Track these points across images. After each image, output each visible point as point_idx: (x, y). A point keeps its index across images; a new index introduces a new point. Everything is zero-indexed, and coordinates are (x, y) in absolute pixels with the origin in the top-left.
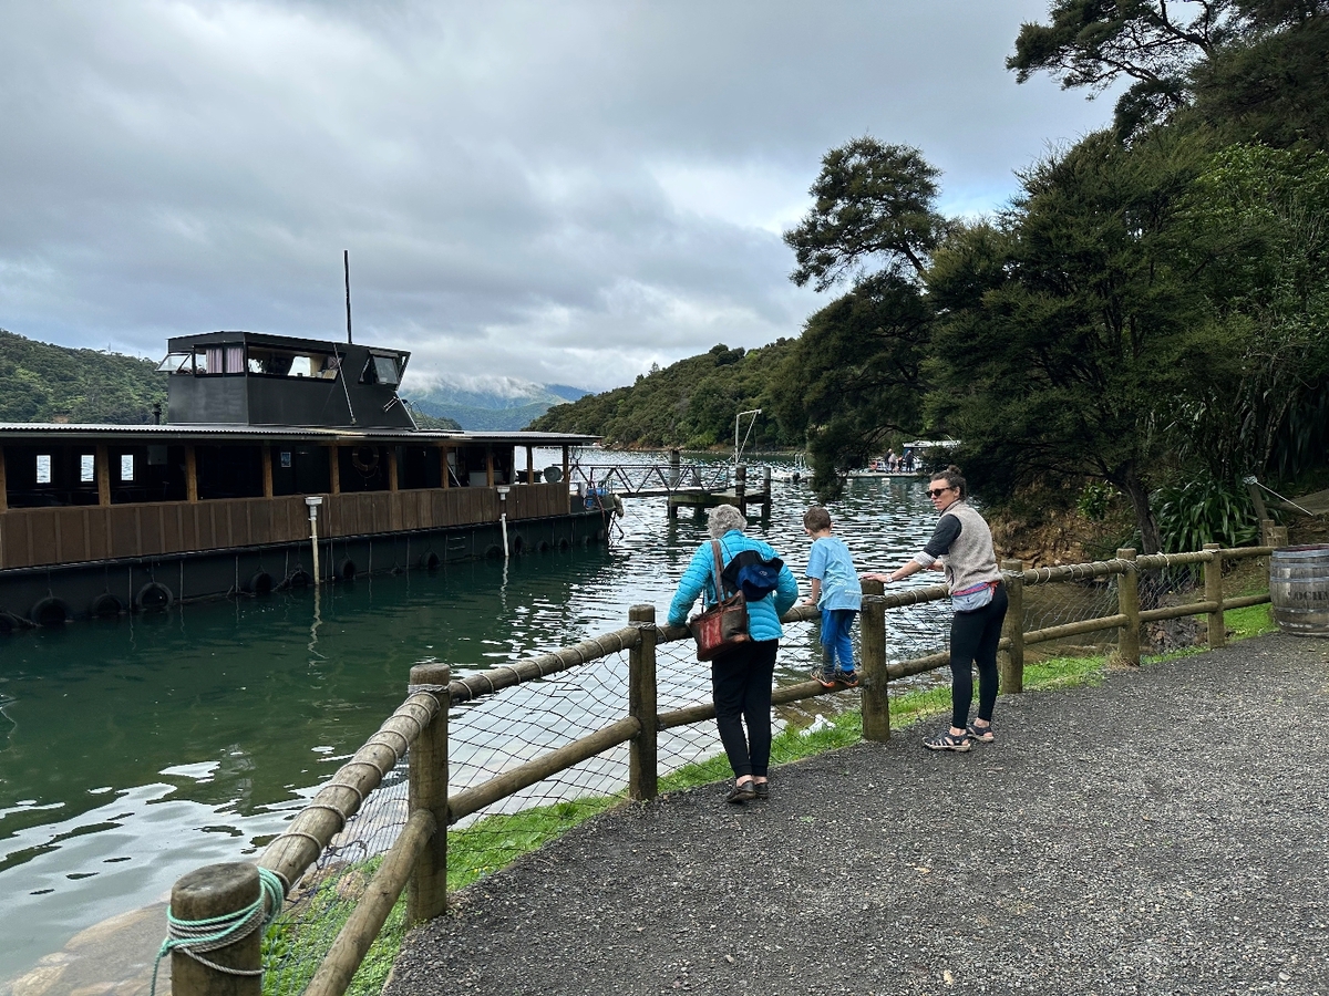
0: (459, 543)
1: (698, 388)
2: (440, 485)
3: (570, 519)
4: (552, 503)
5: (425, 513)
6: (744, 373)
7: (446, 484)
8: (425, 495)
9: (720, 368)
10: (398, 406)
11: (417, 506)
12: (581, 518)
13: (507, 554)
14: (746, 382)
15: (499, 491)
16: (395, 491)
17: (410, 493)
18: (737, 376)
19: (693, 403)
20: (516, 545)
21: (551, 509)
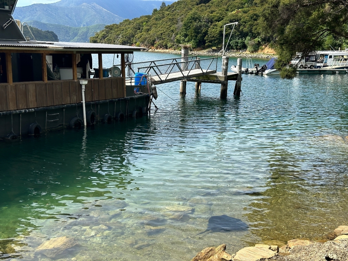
0: (54, 117)
1: (188, 16)
2: (41, 79)
3: (125, 100)
4: (114, 91)
5: (31, 98)
6: (213, 9)
7: (46, 78)
8: (31, 85)
9: (200, 6)
10: (13, 25)
11: (26, 94)
12: (132, 99)
13: (85, 124)
14: (214, 14)
15: (81, 83)
16: (11, 83)
17: (21, 85)
18: (208, 10)
19: (185, 25)
20: (91, 118)
21: (114, 94)
